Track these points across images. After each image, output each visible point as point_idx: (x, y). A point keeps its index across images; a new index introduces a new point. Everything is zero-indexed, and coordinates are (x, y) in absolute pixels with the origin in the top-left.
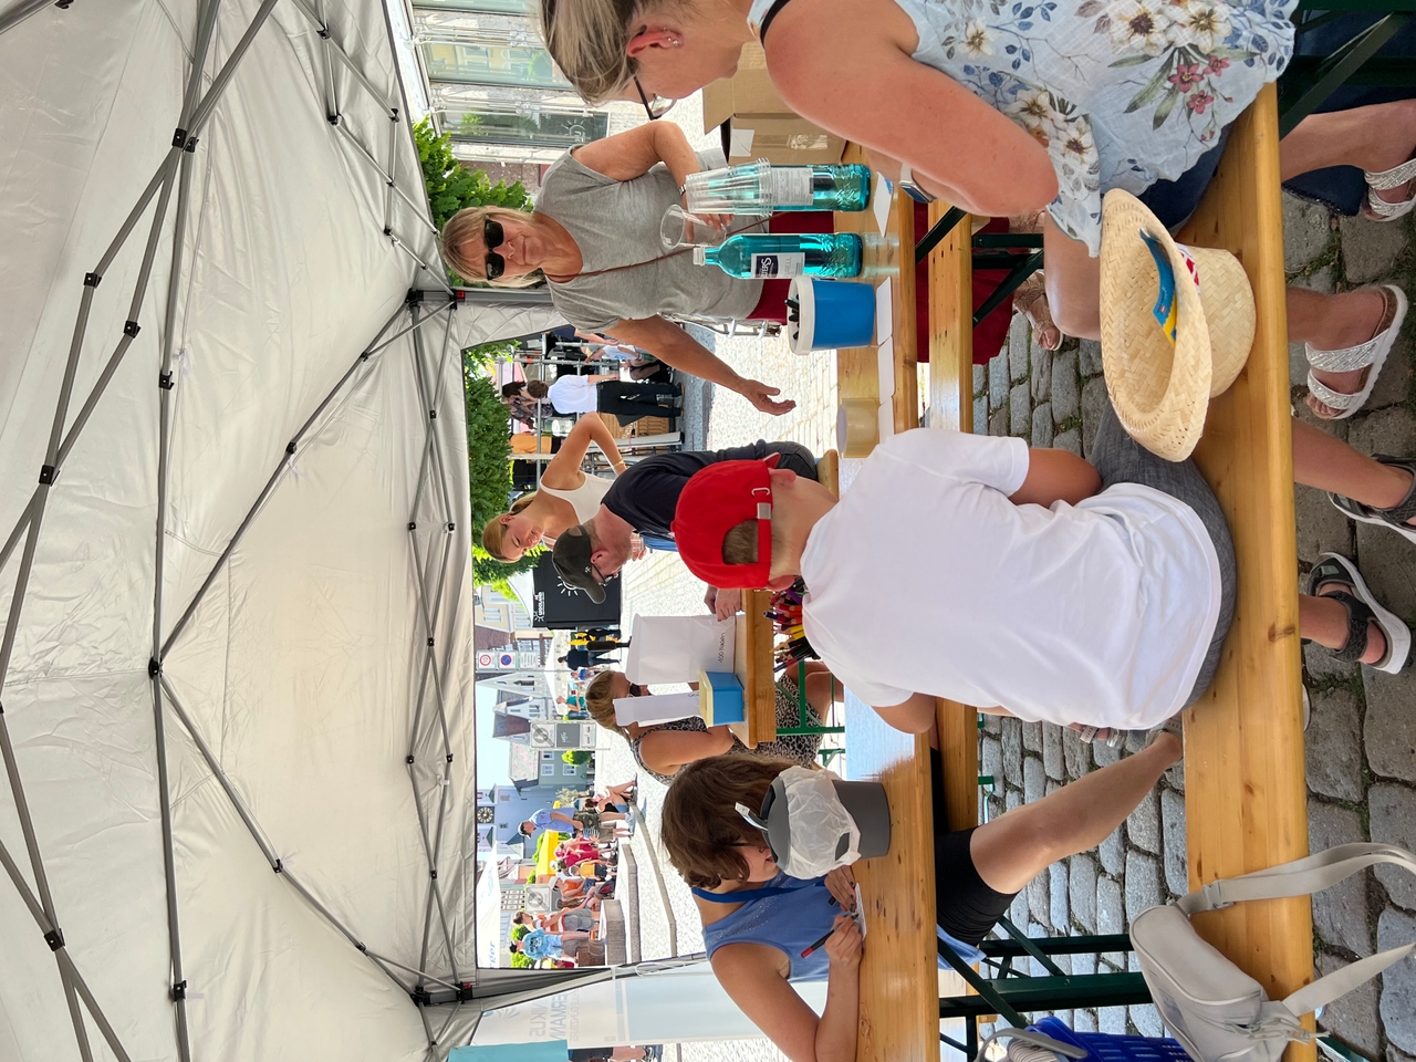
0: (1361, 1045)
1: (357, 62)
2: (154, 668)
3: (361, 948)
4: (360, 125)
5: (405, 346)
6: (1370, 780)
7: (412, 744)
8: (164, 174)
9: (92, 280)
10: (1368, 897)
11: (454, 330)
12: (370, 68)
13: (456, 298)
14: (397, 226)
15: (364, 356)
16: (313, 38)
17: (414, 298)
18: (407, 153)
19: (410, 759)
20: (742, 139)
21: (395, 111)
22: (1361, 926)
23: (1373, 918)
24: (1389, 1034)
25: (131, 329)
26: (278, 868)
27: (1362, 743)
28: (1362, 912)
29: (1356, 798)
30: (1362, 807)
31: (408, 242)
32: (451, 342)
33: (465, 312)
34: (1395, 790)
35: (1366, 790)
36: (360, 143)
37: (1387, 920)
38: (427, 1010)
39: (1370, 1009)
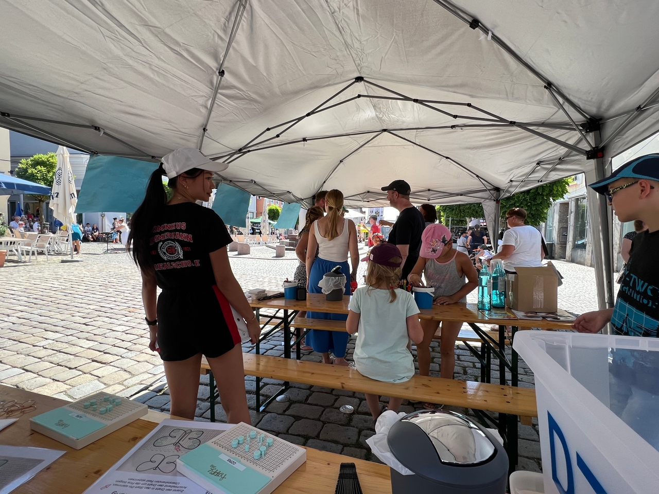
0: (268, 407)
1: (554, 169)
2: (385, 130)
3: (324, 182)
4: (538, 171)
5: (482, 187)
6: (324, 423)
7: (371, 192)
8: (502, 120)
9: (469, 105)
10: (298, 416)
11: (487, 200)
12: (553, 173)
13: (497, 201)
14: (514, 183)
15: (477, 176)
16: (558, 156)
17: (497, 189)
18: (532, 185)
19: (368, 192)
20: (511, 277)
21: (541, 181)
22: (292, 413)
23: (293, 416)
24: (269, 414)
25: (455, 117)
26: (341, 161)
27: (333, 423)
28: (296, 414)
29: (321, 419)
30: (319, 420)
31: (511, 186)
32: (484, 200)
33: (493, 204)
34: (320, 427)
35: (322, 422)
36: (533, 172)
37: (292, 419)
38: (311, 199)
39: (275, 411)
